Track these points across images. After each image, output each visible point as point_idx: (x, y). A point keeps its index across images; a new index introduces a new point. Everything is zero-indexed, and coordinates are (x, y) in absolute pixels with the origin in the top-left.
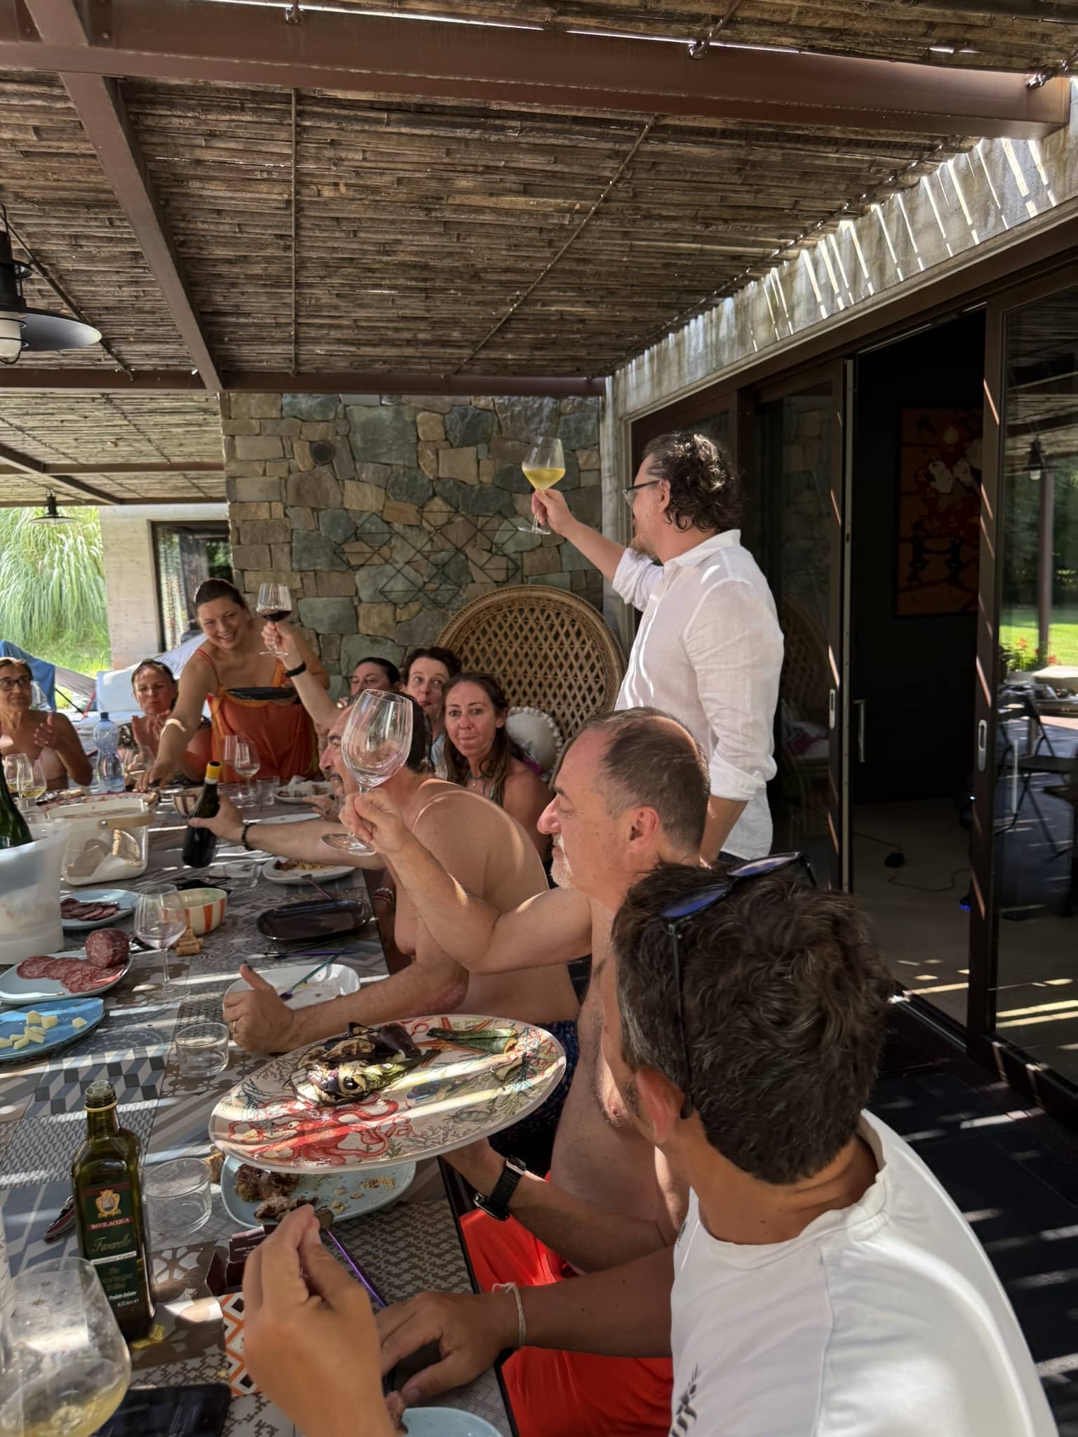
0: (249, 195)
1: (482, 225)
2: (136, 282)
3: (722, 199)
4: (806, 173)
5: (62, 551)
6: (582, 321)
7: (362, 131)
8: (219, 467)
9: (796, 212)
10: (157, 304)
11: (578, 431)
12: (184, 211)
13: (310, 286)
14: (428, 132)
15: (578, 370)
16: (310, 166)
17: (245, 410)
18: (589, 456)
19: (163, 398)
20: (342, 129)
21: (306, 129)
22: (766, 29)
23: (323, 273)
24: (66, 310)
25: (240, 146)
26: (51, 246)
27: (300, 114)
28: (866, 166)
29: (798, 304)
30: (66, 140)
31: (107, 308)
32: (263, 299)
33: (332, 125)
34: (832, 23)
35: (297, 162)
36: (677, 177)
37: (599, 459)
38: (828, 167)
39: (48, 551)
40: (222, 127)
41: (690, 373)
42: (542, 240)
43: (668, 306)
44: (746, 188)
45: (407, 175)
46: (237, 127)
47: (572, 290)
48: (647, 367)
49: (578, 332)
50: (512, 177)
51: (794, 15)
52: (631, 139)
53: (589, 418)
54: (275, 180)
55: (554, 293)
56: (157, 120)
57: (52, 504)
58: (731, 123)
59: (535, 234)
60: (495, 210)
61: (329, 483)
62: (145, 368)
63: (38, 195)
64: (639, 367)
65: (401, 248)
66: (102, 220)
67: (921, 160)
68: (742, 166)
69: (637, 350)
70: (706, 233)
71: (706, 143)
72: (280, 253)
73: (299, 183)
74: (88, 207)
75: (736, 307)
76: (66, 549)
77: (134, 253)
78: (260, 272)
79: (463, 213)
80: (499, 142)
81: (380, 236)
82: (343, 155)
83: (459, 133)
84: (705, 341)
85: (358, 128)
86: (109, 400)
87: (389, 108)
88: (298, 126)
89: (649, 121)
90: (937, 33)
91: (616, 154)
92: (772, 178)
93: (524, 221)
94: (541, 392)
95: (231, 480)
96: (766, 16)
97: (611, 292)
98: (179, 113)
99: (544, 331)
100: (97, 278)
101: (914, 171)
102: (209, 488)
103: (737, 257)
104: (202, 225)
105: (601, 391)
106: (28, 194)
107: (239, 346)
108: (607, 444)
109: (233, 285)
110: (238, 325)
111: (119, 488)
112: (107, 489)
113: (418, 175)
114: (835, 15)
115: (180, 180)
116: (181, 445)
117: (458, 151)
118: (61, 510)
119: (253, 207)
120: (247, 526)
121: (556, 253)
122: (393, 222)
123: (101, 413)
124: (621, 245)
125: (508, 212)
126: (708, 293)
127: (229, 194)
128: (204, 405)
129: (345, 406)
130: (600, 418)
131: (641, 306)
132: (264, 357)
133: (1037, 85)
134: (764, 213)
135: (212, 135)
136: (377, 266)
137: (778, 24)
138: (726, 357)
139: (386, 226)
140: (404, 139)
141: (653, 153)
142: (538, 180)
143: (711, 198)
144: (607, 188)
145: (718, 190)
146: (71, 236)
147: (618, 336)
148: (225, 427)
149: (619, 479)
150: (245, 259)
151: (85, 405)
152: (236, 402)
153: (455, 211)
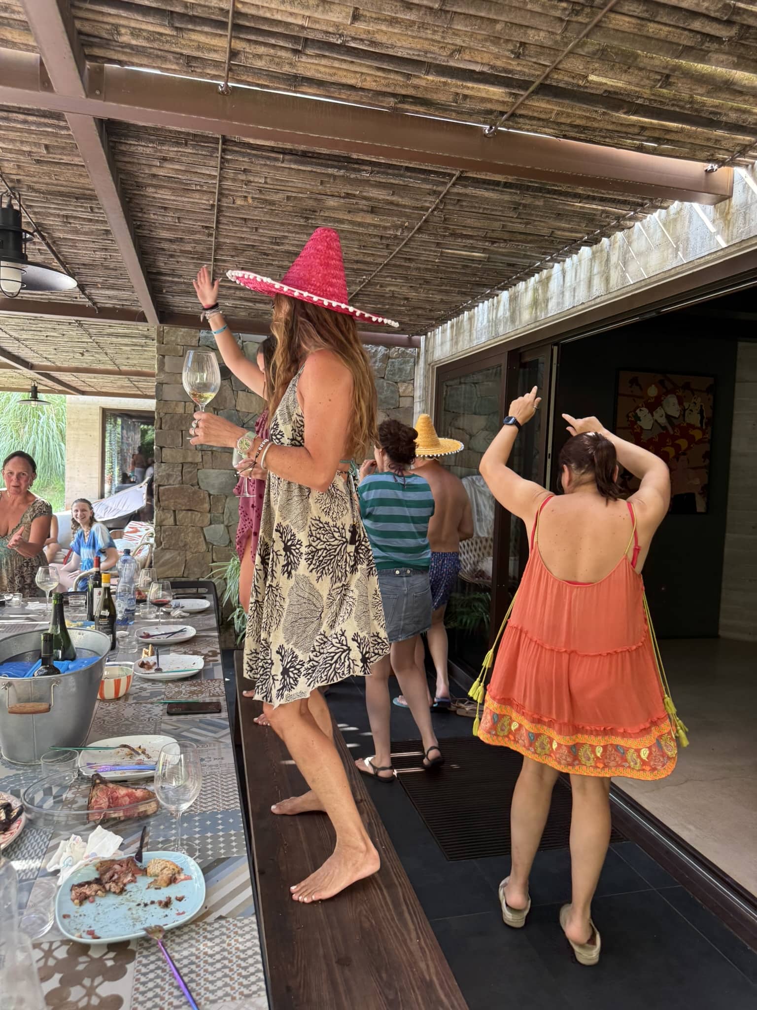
0: (186, 199)
1: (342, 231)
2: (106, 249)
3: (504, 226)
4: (559, 214)
5: (39, 423)
6: (407, 299)
7: (265, 165)
8: (152, 375)
9: (552, 238)
10: (118, 265)
11: (400, 370)
12: (142, 206)
13: (224, 261)
14: (309, 169)
15: (403, 330)
16: (227, 184)
17: (173, 339)
18: (407, 388)
19: (119, 326)
20: (252, 163)
21: (228, 161)
22: (535, 122)
23: (233, 253)
24: (56, 263)
25: (183, 168)
26: (49, 222)
27: (224, 151)
28: (599, 213)
29: (551, 298)
30: (65, 155)
31: (84, 265)
32: (192, 267)
33: (246, 159)
34: (578, 122)
35: (220, 181)
36: (474, 210)
37: (413, 390)
38: (574, 212)
39: (28, 423)
40: (172, 155)
41: (478, 339)
42: (382, 244)
43: (464, 294)
44: (519, 221)
45: (294, 195)
46: (181, 155)
47: (401, 278)
48: (449, 331)
49: (404, 306)
50: (364, 202)
51: (553, 116)
52: (445, 183)
53: (408, 362)
54: (205, 191)
55: (388, 279)
56: (128, 147)
57: (35, 392)
58: (511, 179)
59: (377, 240)
60: (351, 222)
61: (227, 392)
62: (107, 305)
63: (43, 188)
64: (444, 332)
65: (287, 241)
66: (85, 208)
67: (635, 210)
68: (516, 206)
69: (443, 320)
70: (492, 248)
71: (493, 190)
72: (205, 238)
73: (220, 194)
74: (77, 198)
75: (510, 297)
76: (41, 422)
77: (106, 230)
78: (190, 249)
79: (330, 222)
80: (356, 180)
81: (273, 233)
82: (251, 179)
83: (330, 171)
84: (488, 318)
85: (263, 163)
86: (80, 325)
87: (284, 152)
88: (222, 158)
89: (457, 174)
90: (647, 133)
91: (435, 193)
92: (537, 216)
93: (371, 231)
94: (377, 343)
95: (160, 385)
96: (535, 114)
97: (427, 282)
98: (143, 144)
99: (380, 303)
100: (79, 245)
101: (631, 219)
102: (146, 388)
103: (513, 265)
104: (152, 216)
105: (417, 345)
106: (37, 186)
107: (173, 296)
108: (419, 380)
109: (172, 256)
110: (173, 282)
111: (83, 384)
112: (73, 384)
113: (301, 195)
114: (580, 117)
115: (140, 186)
116: (128, 358)
117: (328, 182)
118: (41, 396)
119: (188, 207)
120: (168, 417)
121: (391, 253)
122: (282, 224)
123: (74, 333)
124: (435, 251)
125: (360, 224)
126: (492, 287)
127: (173, 198)
128: (145, 333)
129: (243, 342)
130: (416, 363)
131: (447, 292)
132: (189, 305)
133: (712, 171)
134: (531, 238)
135: (165, 159)
136: (270, 252)
137: (543, 120)
138: (501, 330)
139: (278, 227)
140: (293, 172)
141: (458, 194)
142: (381, 205)
143: (497, 225)
144: (427, 214)
145: (500, 220)
146: (63, 216)
147: (431, 310)
148: (158, 349)
149: (426, 404)
150: (181, 240)
151: (63, 327)
152: (167, 333)
153: (325, 220)
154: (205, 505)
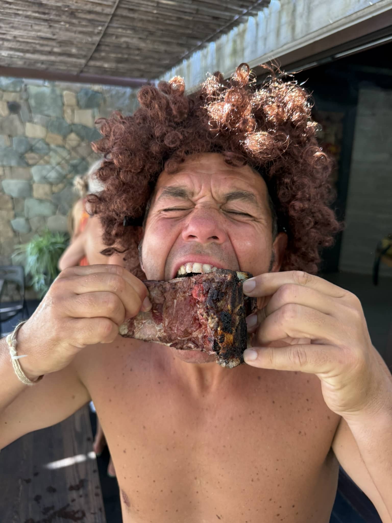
15: (142, 75)
29: (247, 47)
47: (130, 29)
55: (120, 30)
61: (17, 123)
75: (216, 47)
84: (200, 65)
94: (125, 85)
99: (120, 53)
103: (217, 18)
124: (152, 2)
126: (201, 39)
147: (159, 60)
154: (10, 205)
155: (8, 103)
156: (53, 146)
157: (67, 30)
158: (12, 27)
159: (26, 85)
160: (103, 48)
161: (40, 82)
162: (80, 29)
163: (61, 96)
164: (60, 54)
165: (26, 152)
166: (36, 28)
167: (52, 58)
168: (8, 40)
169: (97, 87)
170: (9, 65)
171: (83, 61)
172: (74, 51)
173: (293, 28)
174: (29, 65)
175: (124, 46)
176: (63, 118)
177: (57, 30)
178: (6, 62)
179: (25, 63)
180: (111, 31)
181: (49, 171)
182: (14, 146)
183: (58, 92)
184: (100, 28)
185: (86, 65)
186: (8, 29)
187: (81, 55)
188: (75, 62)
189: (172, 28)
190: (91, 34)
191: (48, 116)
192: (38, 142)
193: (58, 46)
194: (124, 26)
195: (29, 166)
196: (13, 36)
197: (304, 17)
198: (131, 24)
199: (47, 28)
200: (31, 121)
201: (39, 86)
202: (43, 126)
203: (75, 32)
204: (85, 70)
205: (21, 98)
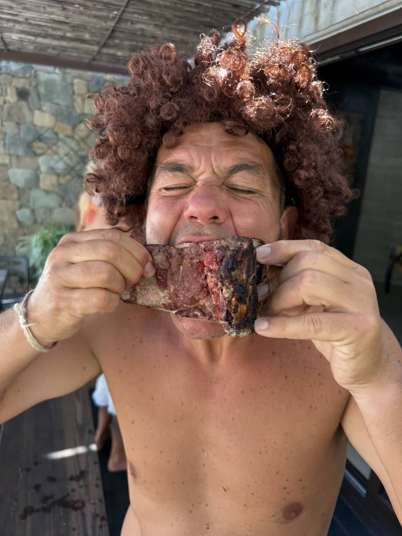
55: (136, 16)
61: (25, 110)
99: (135, 40)
154: (16, 196)
155: (17, 89)
156: (61, 136)
157: (81, 13)
158: (25, 8)
159: (36, 71)
160: (117, 34)
161: (51, 69)
162: (95, 13)
163: (72, 84)
164: (72, 40)
165: (34, 140)
166: (49, 9)
167: (64, 43)
168: (19, 22)
169: (109, 77)
170: (19, 49)
171: (96, 48)
172: (87, 36)
173: (317, 19)
174: (41, 50)
175: (139, 33)
176: (73, 107)
177: (71, 13)
178: (17, 46)
179: (36, 48)
180: (126, 16)
181: (57, 162)
182: (22, 134)
183: (69, 80)
184: (115, 13)
185: (99, 52)
186: (20, 10)
187: (94, 41)
188: (88, 48)
189: (189, 15)
190: (105, 19)
191: (58, 104)
192: (46, 131)
193: (71, 30)
194: (140, 11)
195: (36, 155)
196: (25, 17)
197: (329, 7)
198: (149, 10)
199: (61, 11)
200: (40, 109)
201: (49, 73)
202: (52, 114)
203: (89, 16)
204: (98, 57)
205: (30, 85)
